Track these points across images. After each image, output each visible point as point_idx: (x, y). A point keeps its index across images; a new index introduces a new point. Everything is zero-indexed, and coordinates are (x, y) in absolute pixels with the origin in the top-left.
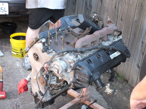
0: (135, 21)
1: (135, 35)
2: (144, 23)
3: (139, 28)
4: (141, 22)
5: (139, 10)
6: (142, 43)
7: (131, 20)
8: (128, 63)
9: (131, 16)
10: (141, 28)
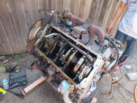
0: (12, 13)
1: (18, 23)
2: (22, 11)
3: (19, 16)
4: (18, 11)
5: (11, 3)
6: (28, 24)
7: (6, 14)
8: (22, 42)
9: (5, 10)
10: (21, 16)
